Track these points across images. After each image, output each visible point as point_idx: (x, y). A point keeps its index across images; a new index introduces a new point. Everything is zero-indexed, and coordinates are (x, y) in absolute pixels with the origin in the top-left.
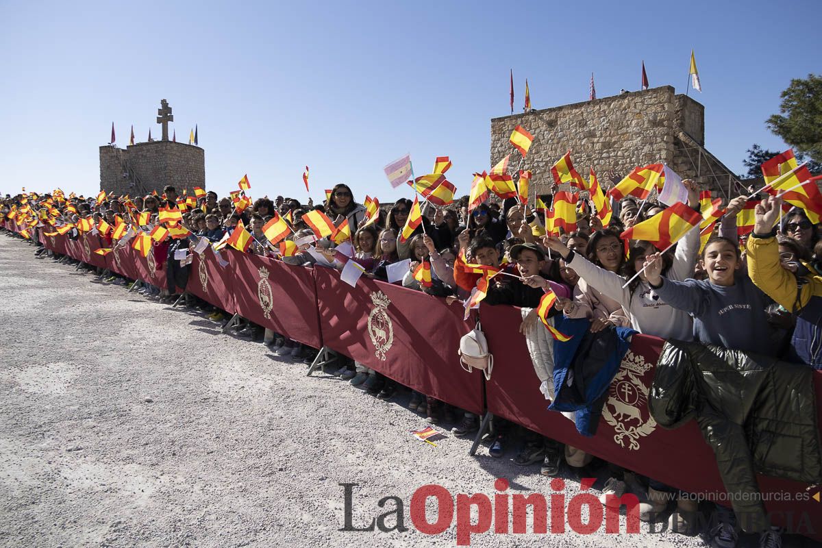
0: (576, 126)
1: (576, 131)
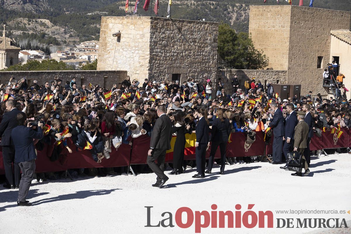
0: (189, 34)
1: (189, 37)
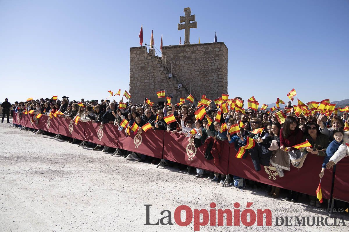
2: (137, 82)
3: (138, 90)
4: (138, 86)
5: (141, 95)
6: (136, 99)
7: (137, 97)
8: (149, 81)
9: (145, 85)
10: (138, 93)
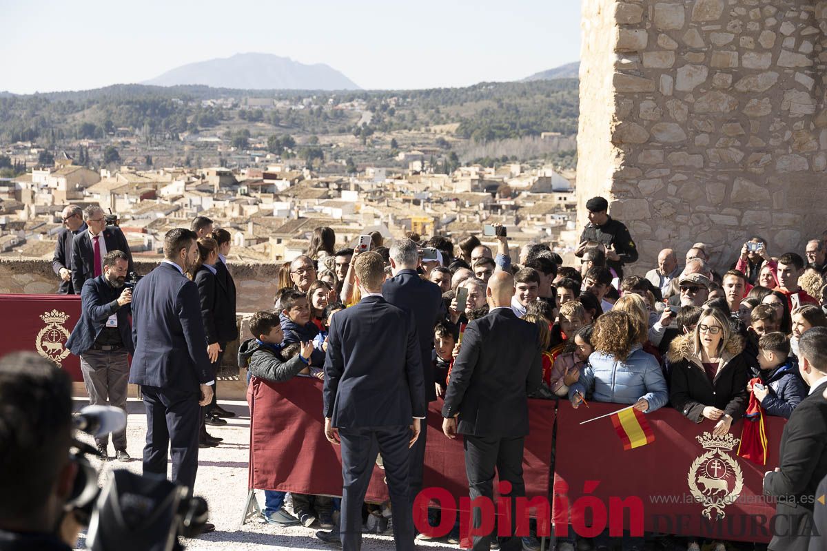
2: (679, 64)
3: (683, 126)
4: (684, 93)
5: (706, 162)
6: (672, 189)
7: (679, 177)
8: (775, 59)
9: (741, 87)
10: (685, 146)
